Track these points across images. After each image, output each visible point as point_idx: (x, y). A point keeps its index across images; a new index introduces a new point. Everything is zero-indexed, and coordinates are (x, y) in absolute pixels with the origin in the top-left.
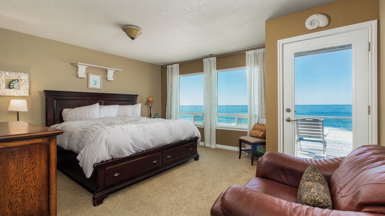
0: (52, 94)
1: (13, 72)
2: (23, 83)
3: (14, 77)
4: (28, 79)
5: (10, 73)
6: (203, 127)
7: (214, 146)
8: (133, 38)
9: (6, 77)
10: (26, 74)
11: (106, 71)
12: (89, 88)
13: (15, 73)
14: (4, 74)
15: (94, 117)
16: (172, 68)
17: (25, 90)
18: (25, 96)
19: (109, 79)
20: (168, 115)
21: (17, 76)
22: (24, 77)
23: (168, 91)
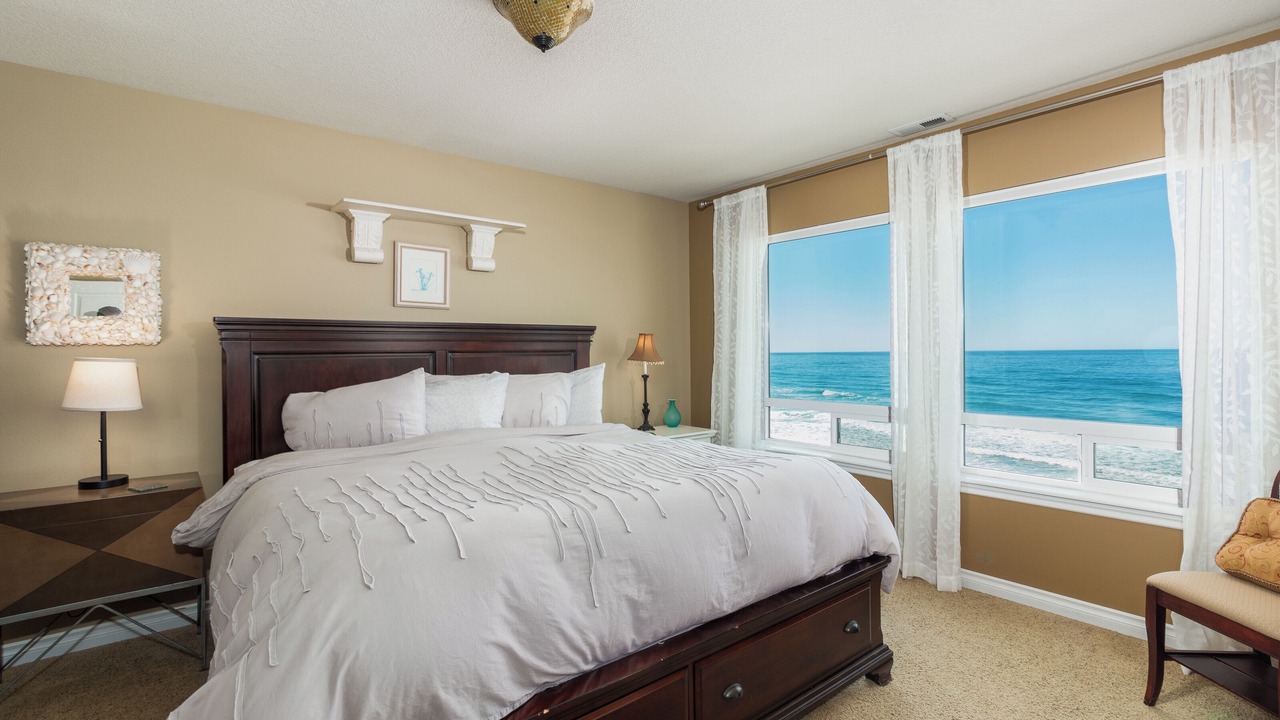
0: (246, 334)
1: (100, 246)
2: (138, 292)
3: (104, 267)
4: (155, 273)
5: (85, 251)
6: (888, 477)
7: (952, 578)
8: (543, 42)
9: (72, 268)
10: (147, 254)
11: (466, 231)
12: (399, 303)
13: (104, 253)
14: (62, 258)
15: (402, 429)
16: (736, 208)
17: (145, 321)
18: (147, 342)
19: (476, 265)
20: (717, 410)
21: (112, 263)
22: (143, 265)
23: (720, 305)
